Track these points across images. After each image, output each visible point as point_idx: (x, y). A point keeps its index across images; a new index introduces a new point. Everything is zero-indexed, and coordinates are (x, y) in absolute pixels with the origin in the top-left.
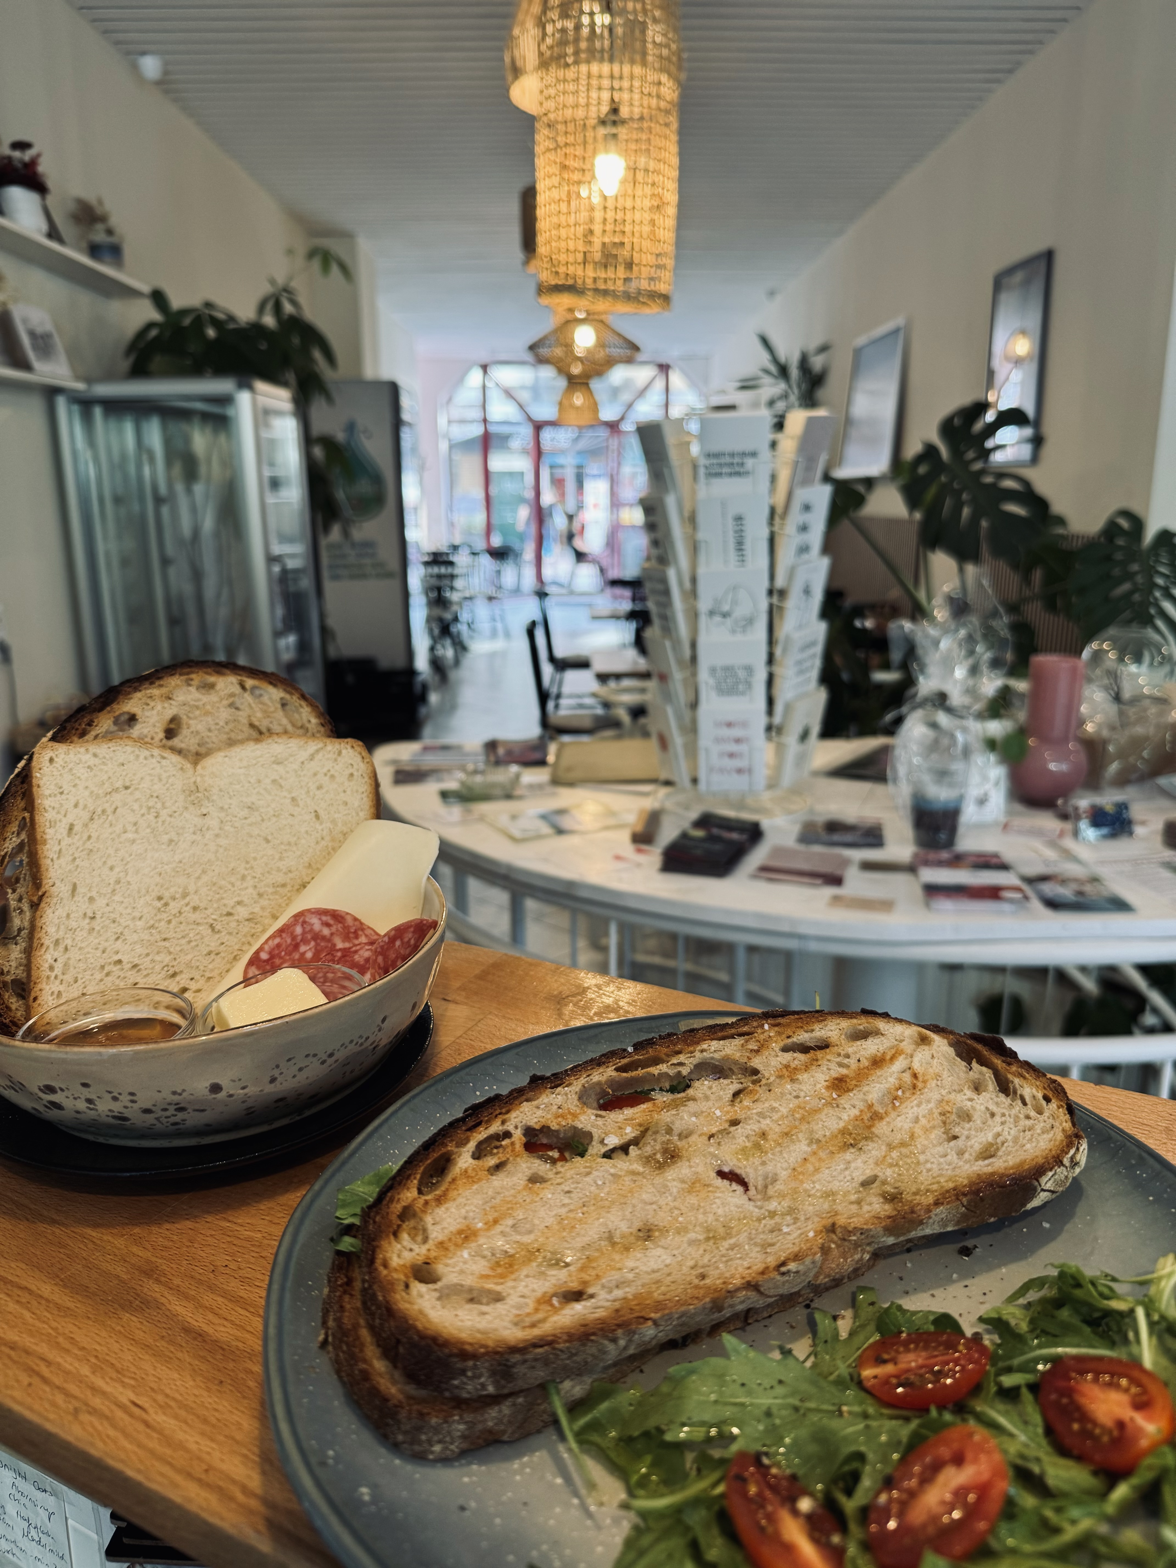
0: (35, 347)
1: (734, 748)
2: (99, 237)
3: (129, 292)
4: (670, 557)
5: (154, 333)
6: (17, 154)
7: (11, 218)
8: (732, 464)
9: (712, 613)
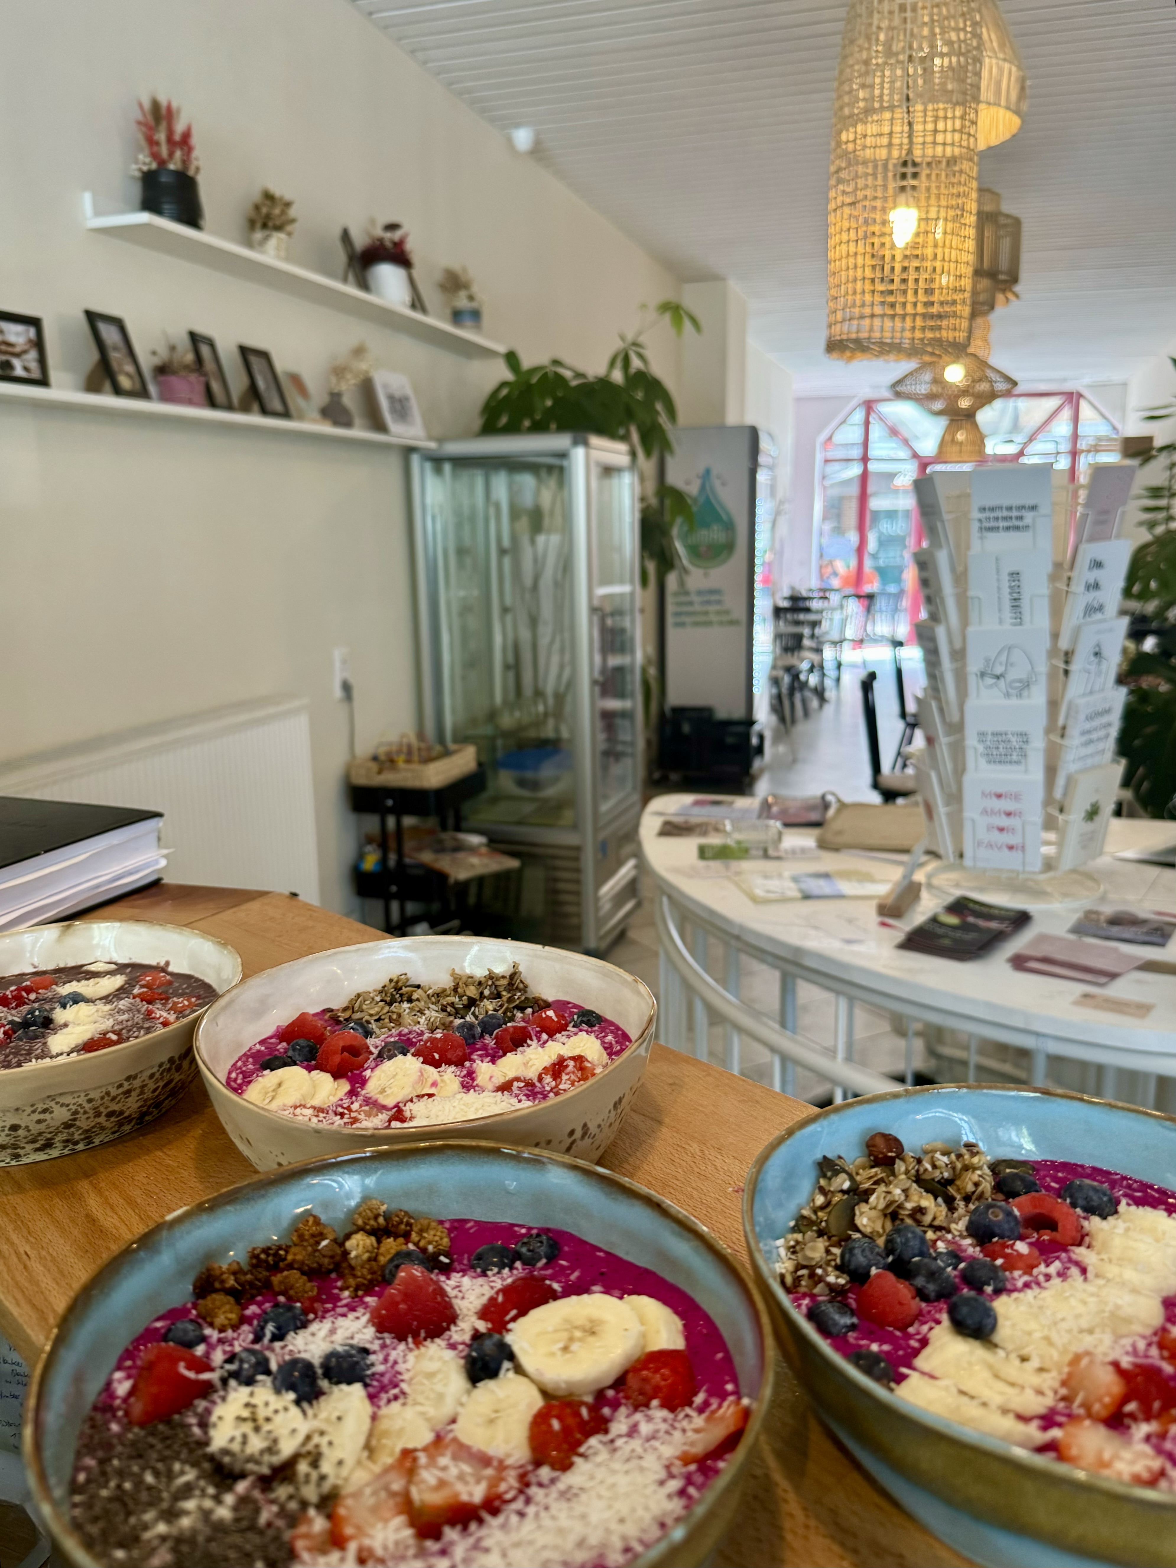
0: (393, 410)
1: (1004, 822)
2: (462, 302)
3: (487, 353)
4: (942, 616)
5: (504, 392)
6: (388, 235)
7: (378, 294)
8: (1011, 518)
9: (983, 675)
